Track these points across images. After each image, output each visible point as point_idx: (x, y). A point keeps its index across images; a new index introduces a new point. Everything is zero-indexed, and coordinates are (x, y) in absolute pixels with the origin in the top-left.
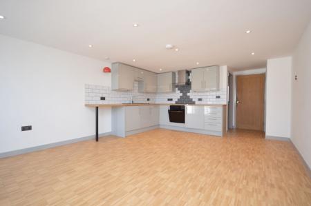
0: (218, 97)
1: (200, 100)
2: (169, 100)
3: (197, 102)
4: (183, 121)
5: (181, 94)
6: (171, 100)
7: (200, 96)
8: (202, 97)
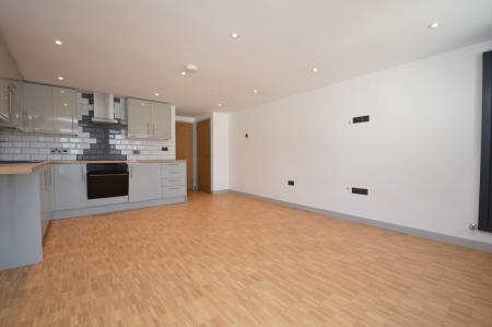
0: (165, 149)
1: (136, 152)
5: (94, 141)
7: (137, 145)
8: (140, 148)
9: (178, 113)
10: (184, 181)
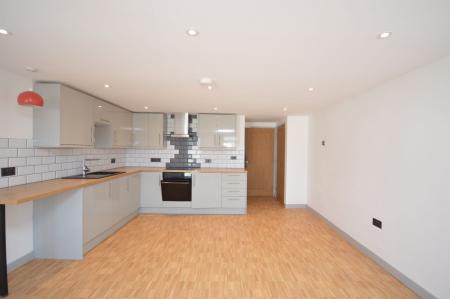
0: (234, 158)
1: (208, 161)
2: (153, 160)
3: (204, 165)
4: (187, 197)
5: (177, 152)
6: (158, 160)
7: (209, 155)
8: (211, 157)
9: (247, 120)
10: (244, 192)
